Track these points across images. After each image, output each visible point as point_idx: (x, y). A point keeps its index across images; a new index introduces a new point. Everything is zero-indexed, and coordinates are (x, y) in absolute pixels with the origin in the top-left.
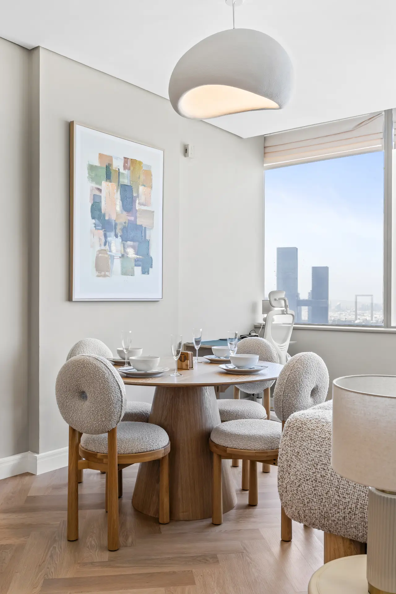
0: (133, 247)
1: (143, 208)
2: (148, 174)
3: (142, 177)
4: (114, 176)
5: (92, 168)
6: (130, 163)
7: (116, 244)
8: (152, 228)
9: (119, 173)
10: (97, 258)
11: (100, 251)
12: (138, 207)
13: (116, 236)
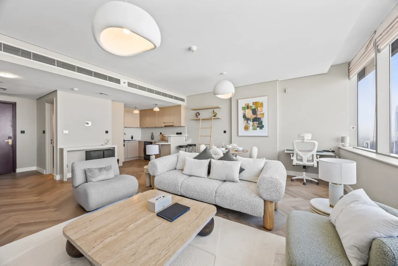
0: (257, 123)
1: (260, 113)
3: (259, 105)
4: (249, 107)
5: (243, 108)
6: (255, 103)
7: (251, 123)
8: (264, 117)
9: (251, 106)
10: (245, 127)
11: (246, 125)
12: (258, 113)
13: (250, 121)
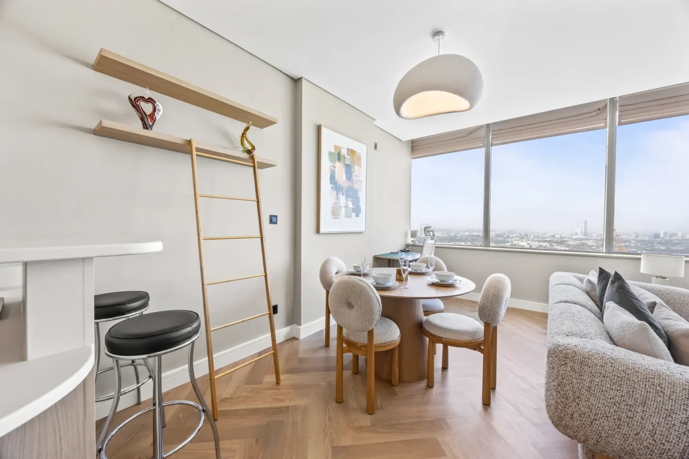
0: (351, 201)
1: (357, 178)
2: (359, 158)
3: (356, 160)
4: (342, 158)
5: (331, 154)
6: (351, 152)
7: (342, 199)
8: (361, 190)
9: (345, 157)
10: (333, 207)
11: (334, 204)
12: (354, 177)
13: (343, 195)
